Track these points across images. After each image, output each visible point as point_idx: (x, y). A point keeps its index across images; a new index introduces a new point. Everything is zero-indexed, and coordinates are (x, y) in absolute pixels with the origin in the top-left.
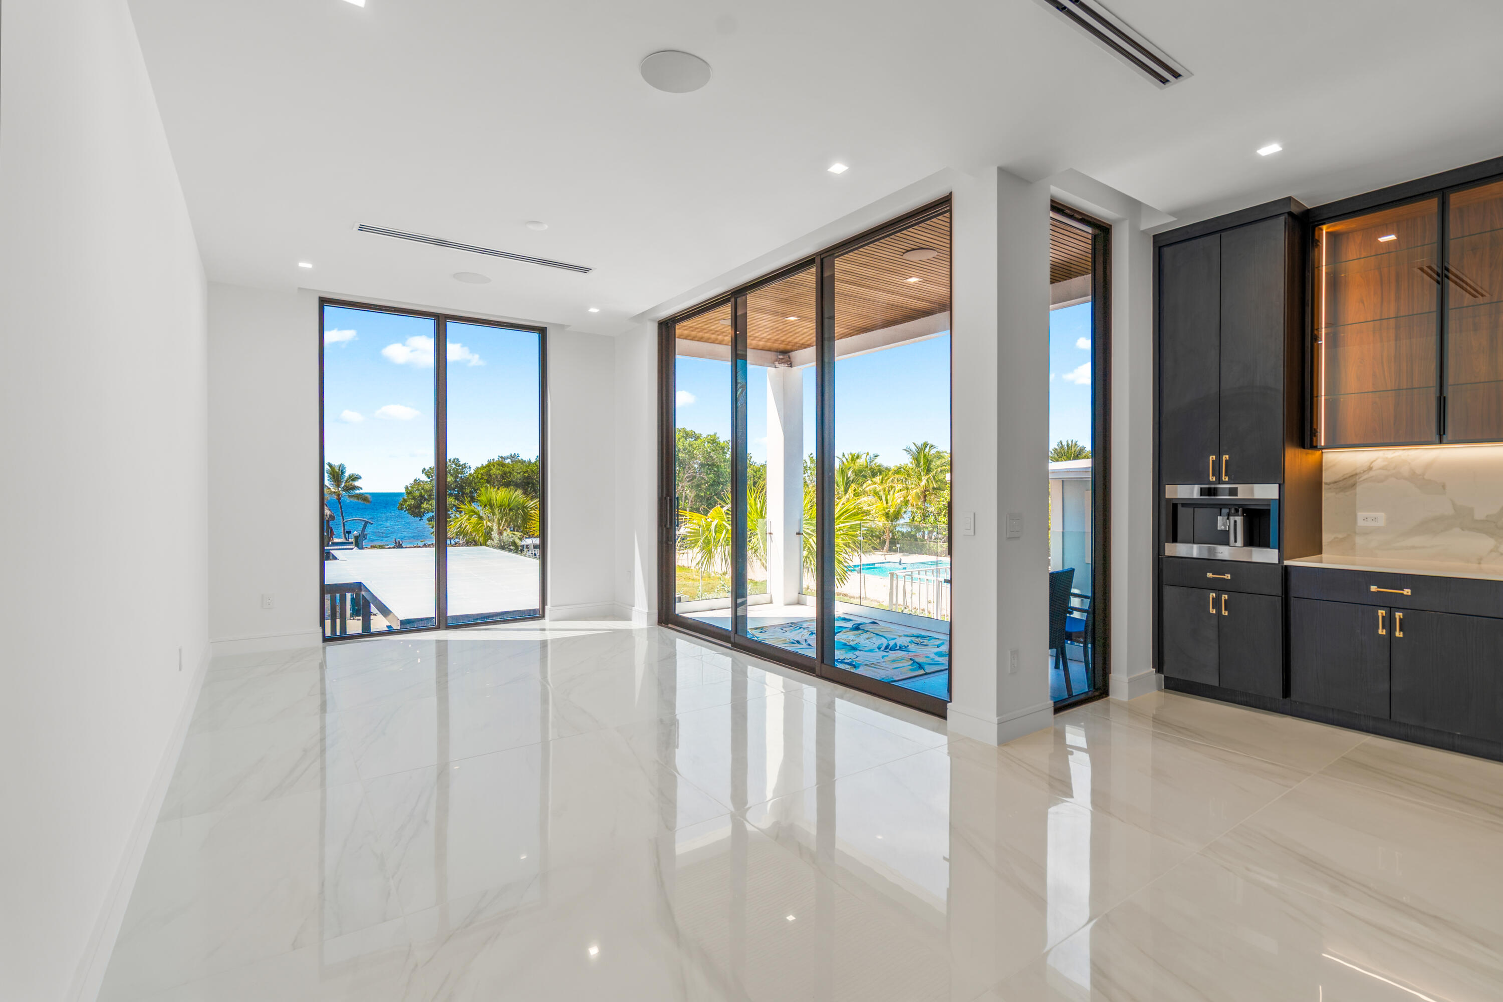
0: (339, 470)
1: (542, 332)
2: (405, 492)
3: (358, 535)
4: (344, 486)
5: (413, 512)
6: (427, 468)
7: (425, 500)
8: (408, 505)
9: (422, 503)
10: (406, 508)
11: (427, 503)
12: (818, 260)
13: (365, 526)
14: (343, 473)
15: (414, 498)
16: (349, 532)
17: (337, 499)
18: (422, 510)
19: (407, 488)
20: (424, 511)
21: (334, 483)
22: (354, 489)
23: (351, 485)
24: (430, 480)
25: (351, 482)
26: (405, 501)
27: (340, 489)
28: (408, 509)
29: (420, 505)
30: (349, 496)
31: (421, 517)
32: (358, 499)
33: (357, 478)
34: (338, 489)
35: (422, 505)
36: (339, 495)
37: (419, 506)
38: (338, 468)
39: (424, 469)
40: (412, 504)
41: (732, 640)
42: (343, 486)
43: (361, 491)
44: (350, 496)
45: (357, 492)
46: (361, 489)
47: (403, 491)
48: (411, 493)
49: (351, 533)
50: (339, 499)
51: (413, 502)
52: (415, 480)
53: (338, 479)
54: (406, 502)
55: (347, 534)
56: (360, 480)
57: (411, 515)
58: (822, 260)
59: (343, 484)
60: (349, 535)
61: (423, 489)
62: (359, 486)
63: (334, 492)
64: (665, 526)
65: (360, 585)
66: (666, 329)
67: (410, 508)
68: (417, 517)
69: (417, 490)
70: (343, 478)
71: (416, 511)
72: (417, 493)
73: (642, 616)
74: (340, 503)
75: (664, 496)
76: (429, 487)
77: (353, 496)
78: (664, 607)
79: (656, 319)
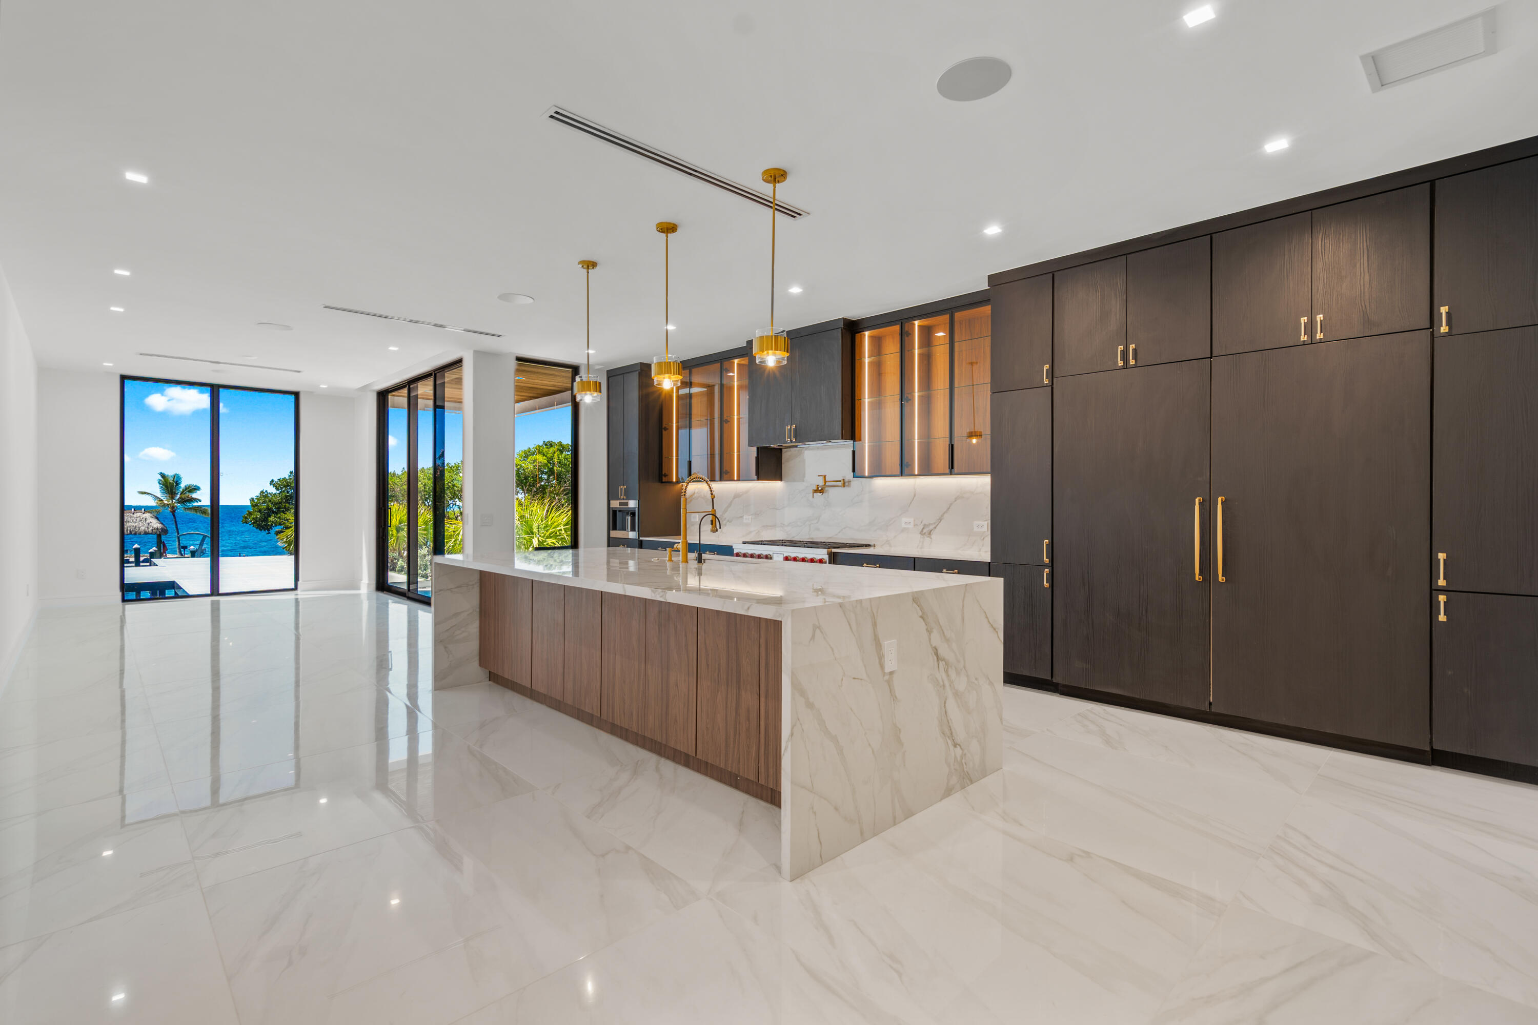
0: (173, 481)
1: (297, 395)
2: (250, 504)
3: (195, 550)
4: (180, 498)
5: (259, 525)
6: (276, 480)
7: (273, 512)
8: (253, 518)
9: (270, 516)
10: (251, 521)
11: (275, 517)
12: (433, 374)
13: (202, 542)
14: (177, 484)
15: (260, 511)
16: (185, 548)
17: (171, 512)
18: (269, 523)
19: (252, 500)
20: (271, 525)
21: (168, 495)
22: (192, 501)
23: (188, 497)
24: (279, 492)
25: (187, 494)
26: (250, 514)
27: (174, 501)
28: (254, 523)
29: (267, 518)
30: (184, 509)
31: (268, 530)
32: (196, 512)
33: (195, 489)
34: (172, 502)
35: (269, 518)
36: (173, 507)
37: (265, 519)
38: (172, 479)
39: (273, 481)
40: (257, 518)
42: (178, 498)
43: (199, 504)
44: (186, 508)
45: (195, 504)
46: (200, 501)
47: (248, 503)
48: (257, 505)
49: (187, 548)
50: (173, 512)
51: (259, 515)
52: (262, 492)
53: (172, 490)
54: (252, 515)
55: (182, 550)
56: (198, 492)
57: (257, 528)
58: (435, 375)
59: (179, 496)
60: (184, 550)
61: (270, 501)
62: (197, 497)
63: (168, 505)
64: (381, 526)
65: (174, 583)
66: (383, 396)
67: (257, 521)
68: (265, 530)
69: (264, 502)
70: (178, 489)
71: (263, 524)
72: (264, 506)
73: (366, 586)
74: (174, 516)
75: (381, 506)
76: (277, 499)
77: (190, 508)
78: (381, 581)
79: (374, 391)
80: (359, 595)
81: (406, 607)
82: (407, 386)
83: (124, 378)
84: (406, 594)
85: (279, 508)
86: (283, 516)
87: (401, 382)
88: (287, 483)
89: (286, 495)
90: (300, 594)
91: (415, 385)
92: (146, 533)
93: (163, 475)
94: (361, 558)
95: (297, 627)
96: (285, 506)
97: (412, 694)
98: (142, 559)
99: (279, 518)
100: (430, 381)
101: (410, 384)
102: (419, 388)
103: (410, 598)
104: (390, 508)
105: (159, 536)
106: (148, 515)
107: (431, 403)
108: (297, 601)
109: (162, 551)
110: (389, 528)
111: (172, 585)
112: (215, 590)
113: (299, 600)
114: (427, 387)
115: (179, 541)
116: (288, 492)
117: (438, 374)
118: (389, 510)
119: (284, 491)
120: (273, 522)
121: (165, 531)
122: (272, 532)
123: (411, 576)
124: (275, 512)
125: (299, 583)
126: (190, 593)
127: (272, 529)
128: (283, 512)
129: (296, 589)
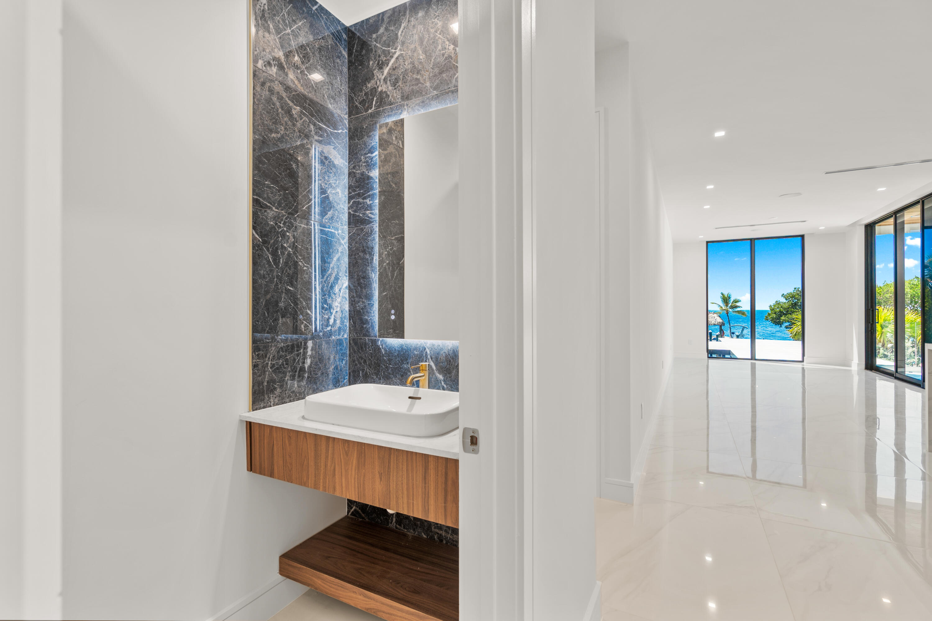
0: (727, 296)
1: (802, 237)
4: (731, 306)
5: (774, 322)
6: (785, 294)
7: (784, 314)
8: (771, 318)
9: (781, 316)
11: (785, 317)
12: (921, 202)
13: (743, 330)
14: (729, 298)
15: (775, 313)
16: (733, 333)
18: (781, 321)
19: (770, 306)
20: (783, 322)
21: (725, 304)
22: (737, 307)
24: (787, 301)
25: (735, 304)
26: (769, 315)
27: (728, 307)
28: (772, 320)
29: (780, 318)
30: (733, 312)
31: (781, 325)
32: (739, 313)
33: (738, 301)
35: (781, 318)
36: (727, 311)
39: (783, 294)
41: (895, 376)
43: (742, 309)
45: (738, 309)
47: (768, 309)
48: (774, 310)
50: (727, 313)
51: (774, 316)
52: (777, 301)
53: (727, 302)
55: (732, 335)
56: (739, 303)
57: (773, 323)
59: (730, 304)
61: (782, 307)
62: (739, 305)
63: (725, 310)
64: (870, 323)
65: (729, 351)
66: (870, 228)
67: (773, 319)
68: (778, 325)
69: (778, 308)
70: (730, 301)
71: (777, 322)
72: (778, 310)
73: (857, 365)
74: (728, 315)
75: (869, 308)
76: (786, 306)
77: (736, 311)
78: (870, 362)
79: (862, 225)
80: (851, 370)
81: (894, 384)
82: (894, 216)
83: (707, 242)
84: (893, 374)
85: (787, 311)
86: (790, 316)
87: (887, 214)
88: (793, 295)
89: (792, 303)
90: (806, 365)
91: (901, 213)
92: (714, 325)
93: (722, 294)
94: (852, 345)
95: (803, 384)
96: (791, 310)
97: (900, 444)
98: (713, 338)
99: (788, 317)
100: (918, 207)
101: (896, 214)
102: (905, 216)
103: (896, 378)
104: (878, 309)
105: (721, 326)
106: (715, 315)
107: (918, 226)
108: (803, 368)
109: (722, 334)
110: (877, 324)
111: (729, 352)
112: (753, 358)
113: (805, 369)
114: (913, 213)
115: (730, 329)
116: (793, 301)
117: (925, 201)
118: (877, 310)
119: (790, 301)
120: (783, 320)
121: (723, 324)
122: (783, 326)
123: (898, 362)
124: (785, 314)
125: (805, 358)
126: (738, 357)
127: (783, 324)
128: (790, 314)
129: (803, 361)
